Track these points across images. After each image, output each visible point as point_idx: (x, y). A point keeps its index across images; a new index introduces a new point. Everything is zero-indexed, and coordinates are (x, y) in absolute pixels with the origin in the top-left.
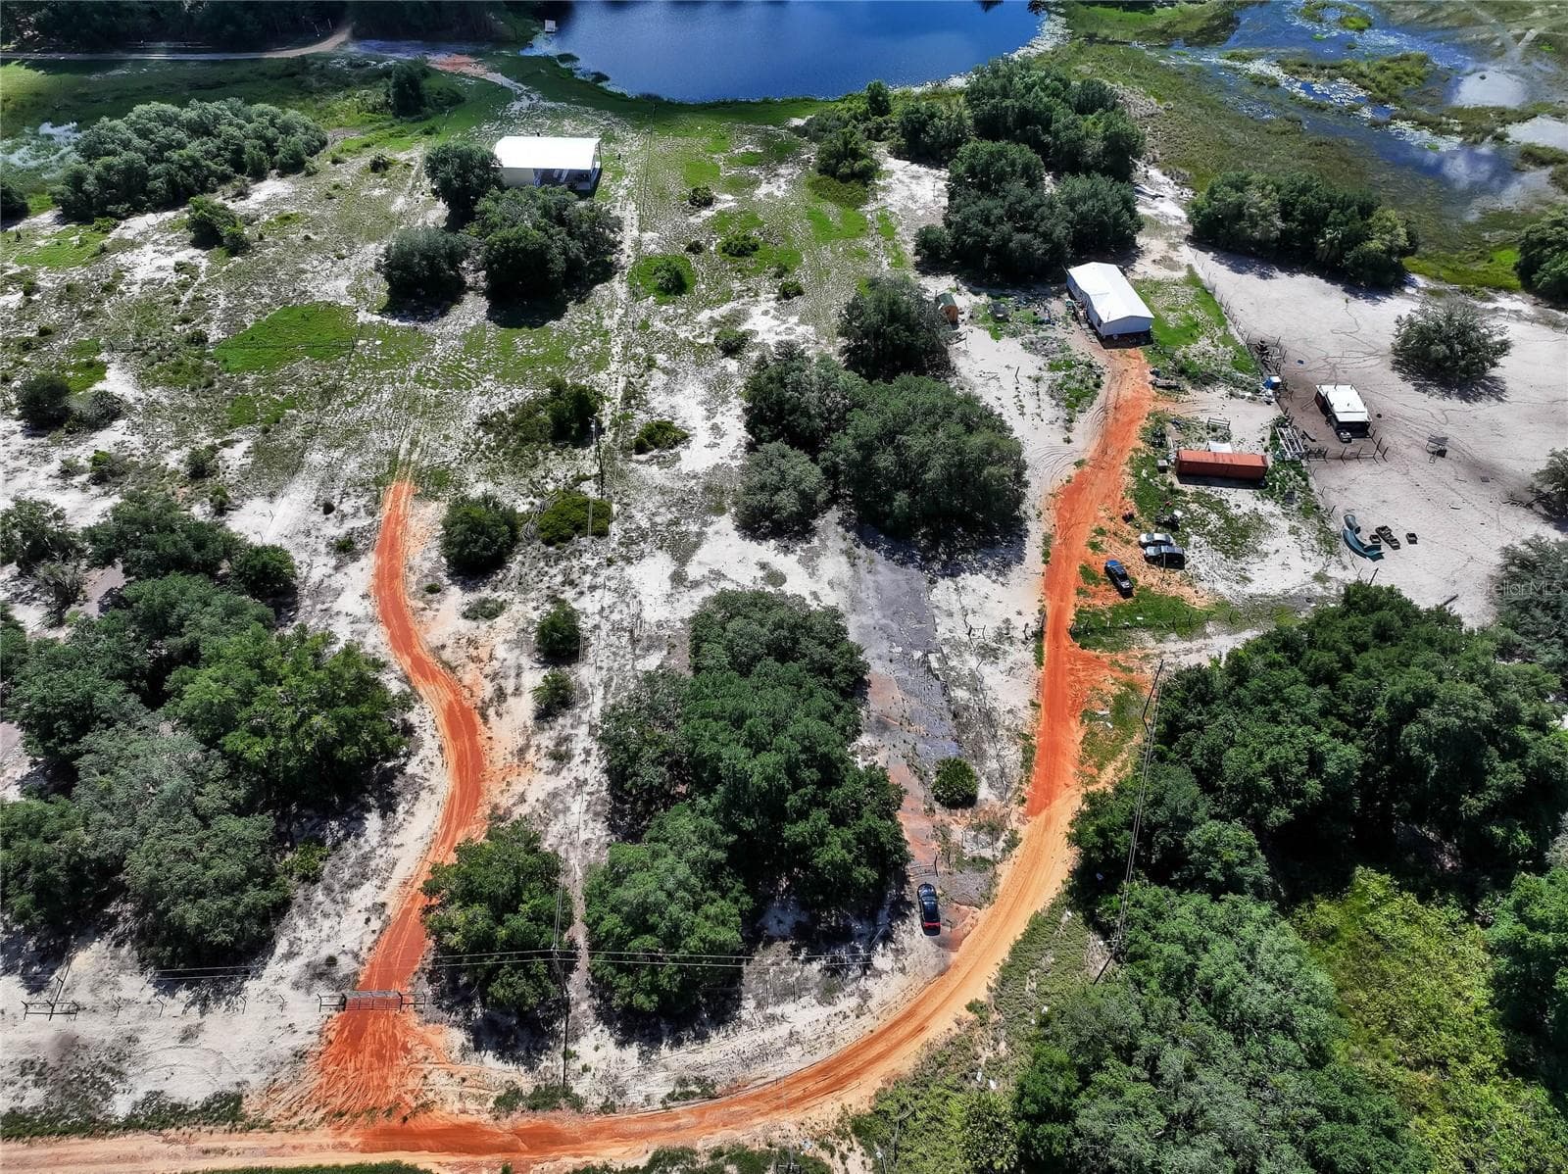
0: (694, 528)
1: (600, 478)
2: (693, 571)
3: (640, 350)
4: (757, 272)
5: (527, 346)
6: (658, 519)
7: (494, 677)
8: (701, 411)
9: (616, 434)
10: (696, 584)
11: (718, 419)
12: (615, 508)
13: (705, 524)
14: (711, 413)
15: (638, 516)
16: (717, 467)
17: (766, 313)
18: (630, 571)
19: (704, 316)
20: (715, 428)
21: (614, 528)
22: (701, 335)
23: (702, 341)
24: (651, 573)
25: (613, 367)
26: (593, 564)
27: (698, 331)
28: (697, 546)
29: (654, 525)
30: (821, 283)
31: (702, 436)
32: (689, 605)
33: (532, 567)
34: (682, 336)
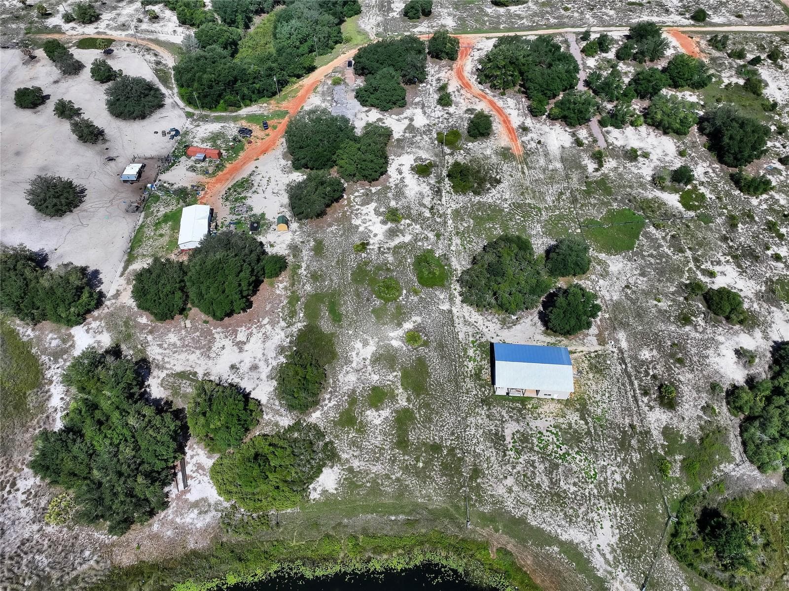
0: (407, 135)
1: (444, 154)
2: (407, 122)
3: (438, 220)
4: (379, 268)
5: (496, 229)
6: (420, 138)
7: (462, 95)
8: (407, 181)
9: (441, 174)
10: (406, 118)
11: (399, 177)
12: (436, 142)
13: (403, 136)
14: (402, 180)
15: (427, 139)
16: (399, 156)
17: (375, 235)
18: (428, 122)
19: (407, 238)
20: (400, 173)
21: (435, 136)
22: (409, 225)
23: (408, 221)
24: (420, 121)
25: (449, 211)
26: (440, 125)
27: (411, 228)
28: (406, 129)
29: (421, 136)
30: (343, 253)
31: (406, 169)
32: (408, 112)
33: (460, 125)
34: (418, 227)
